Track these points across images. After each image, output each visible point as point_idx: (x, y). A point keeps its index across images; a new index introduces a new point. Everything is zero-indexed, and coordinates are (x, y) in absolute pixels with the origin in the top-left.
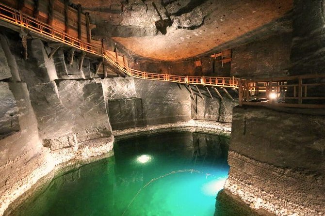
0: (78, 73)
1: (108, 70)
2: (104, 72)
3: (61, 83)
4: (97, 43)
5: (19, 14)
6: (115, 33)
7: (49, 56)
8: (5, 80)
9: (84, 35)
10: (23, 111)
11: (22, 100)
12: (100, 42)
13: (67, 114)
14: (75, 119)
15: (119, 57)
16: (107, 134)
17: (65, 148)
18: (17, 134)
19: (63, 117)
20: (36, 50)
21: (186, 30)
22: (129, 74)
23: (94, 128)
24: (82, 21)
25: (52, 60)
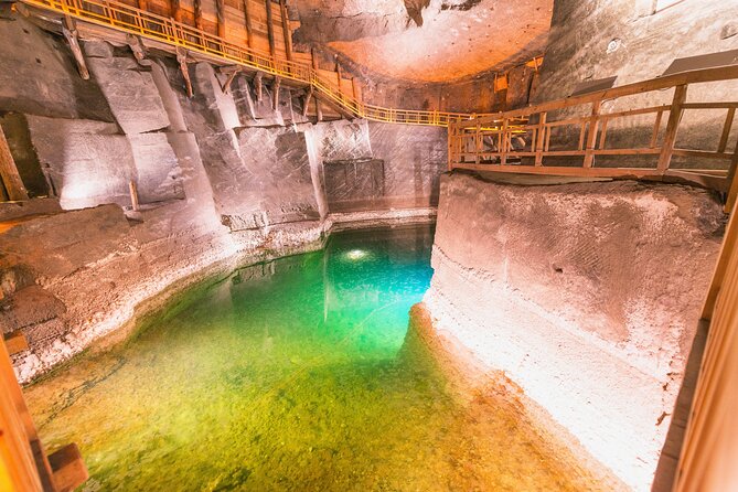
0: (270, 115)
1: (325, 107)
2: (317, 112)
3: (242, 133)
4: (302, 58)
5: (170, 24)
6: (333, 35)
7: (223, 89)
8: (164, 130)
9: (279, 45)
10: (190, 173)
11: (188, 158)
12: (308, 56)
13: (253, 181)
14: (265, 190)
15: (343, 80)
16: (314, 217)
17: (252, 229)
18: (181, 202)
19: (247, 186)
20: (202, 80)
21: (456, 11)
22: (360, 114)
23: (293, 204)
24: (273, 17)
25: (230, 95)
